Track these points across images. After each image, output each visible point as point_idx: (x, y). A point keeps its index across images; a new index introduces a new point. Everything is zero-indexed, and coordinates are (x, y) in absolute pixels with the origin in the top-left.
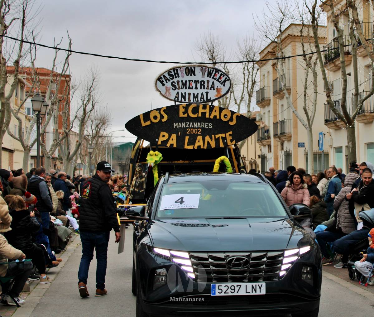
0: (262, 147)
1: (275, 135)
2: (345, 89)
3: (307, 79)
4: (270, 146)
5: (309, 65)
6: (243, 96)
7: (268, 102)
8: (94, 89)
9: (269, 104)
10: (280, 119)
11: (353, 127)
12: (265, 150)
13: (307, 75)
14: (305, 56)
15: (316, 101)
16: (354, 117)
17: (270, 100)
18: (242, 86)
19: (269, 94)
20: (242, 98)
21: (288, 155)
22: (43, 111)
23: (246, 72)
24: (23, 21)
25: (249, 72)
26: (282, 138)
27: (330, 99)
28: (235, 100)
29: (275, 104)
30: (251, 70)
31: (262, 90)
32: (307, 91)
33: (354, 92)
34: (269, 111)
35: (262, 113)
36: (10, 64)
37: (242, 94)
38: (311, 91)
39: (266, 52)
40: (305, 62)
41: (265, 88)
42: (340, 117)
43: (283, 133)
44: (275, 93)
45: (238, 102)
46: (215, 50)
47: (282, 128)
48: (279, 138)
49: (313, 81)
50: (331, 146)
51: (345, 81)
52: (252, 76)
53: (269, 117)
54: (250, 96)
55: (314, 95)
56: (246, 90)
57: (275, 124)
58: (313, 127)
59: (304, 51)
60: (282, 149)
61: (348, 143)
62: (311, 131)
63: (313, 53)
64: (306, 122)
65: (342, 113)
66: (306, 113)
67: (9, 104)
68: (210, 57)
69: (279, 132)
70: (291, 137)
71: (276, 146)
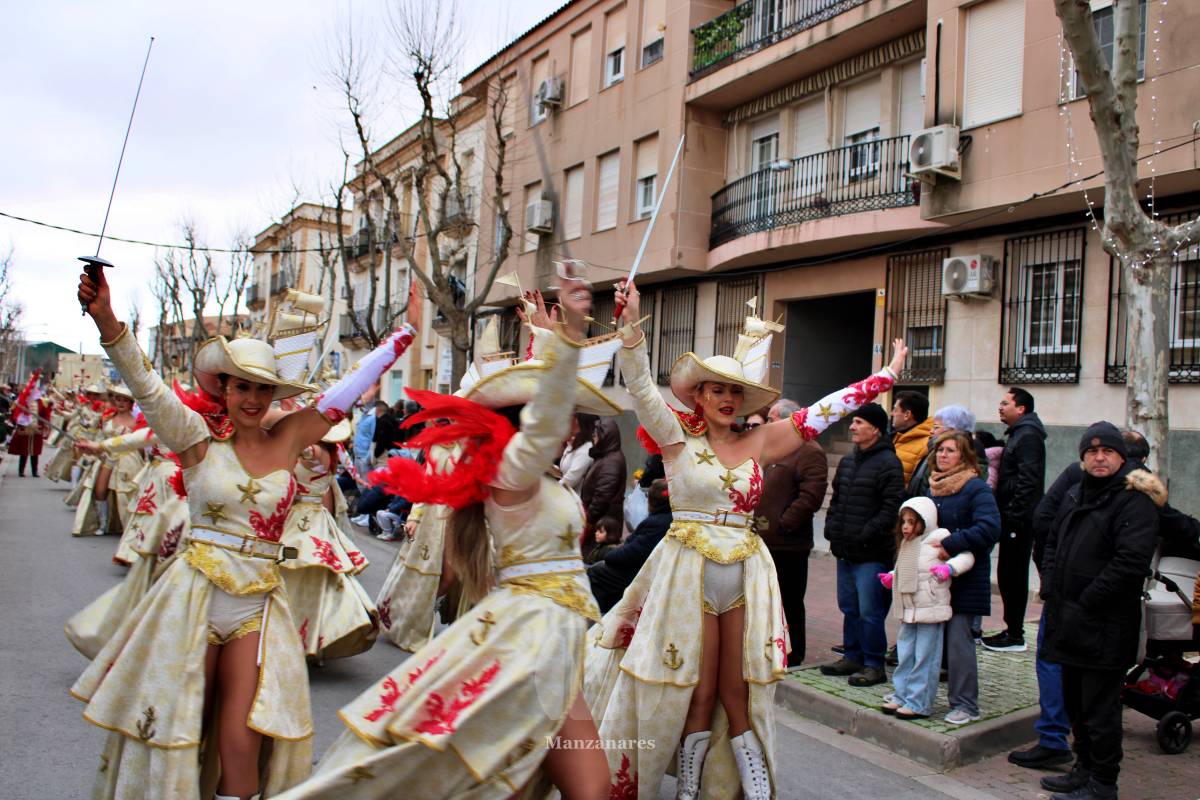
2: (372, 300)
3: (322, 281)
5: (326, 263)
6: (230, 294)
7: (261, 304)
8: (12, 264)
9: (262, 307)
13: (323, 276)
14: (321, 250)
15: (331, 309)
17: (264, 302)
18: (229, 279)
19: (265, 293)
20: (227, 296)
23: (236, 261)
25: (240, 262)
28: (218, 299)
29: (271, 306)
30: (243, 259)
31: (255, 288)
33: (383, 303)
35: (252, 318)
37: (229, 289)
39: (261, 239)
40: (321, 258)
41: (260, 286)
42: (364, 335)
44: (273, 293)
45: (222, 302)
46: (196, 228)
49: (330, 284)
51: (374, 290)
52: (244, 268)
54: (239, 294)
56: (233, 286)
59: (321, 244)
63: (332, 249)
65: (366, 330)
68: (188, 236)
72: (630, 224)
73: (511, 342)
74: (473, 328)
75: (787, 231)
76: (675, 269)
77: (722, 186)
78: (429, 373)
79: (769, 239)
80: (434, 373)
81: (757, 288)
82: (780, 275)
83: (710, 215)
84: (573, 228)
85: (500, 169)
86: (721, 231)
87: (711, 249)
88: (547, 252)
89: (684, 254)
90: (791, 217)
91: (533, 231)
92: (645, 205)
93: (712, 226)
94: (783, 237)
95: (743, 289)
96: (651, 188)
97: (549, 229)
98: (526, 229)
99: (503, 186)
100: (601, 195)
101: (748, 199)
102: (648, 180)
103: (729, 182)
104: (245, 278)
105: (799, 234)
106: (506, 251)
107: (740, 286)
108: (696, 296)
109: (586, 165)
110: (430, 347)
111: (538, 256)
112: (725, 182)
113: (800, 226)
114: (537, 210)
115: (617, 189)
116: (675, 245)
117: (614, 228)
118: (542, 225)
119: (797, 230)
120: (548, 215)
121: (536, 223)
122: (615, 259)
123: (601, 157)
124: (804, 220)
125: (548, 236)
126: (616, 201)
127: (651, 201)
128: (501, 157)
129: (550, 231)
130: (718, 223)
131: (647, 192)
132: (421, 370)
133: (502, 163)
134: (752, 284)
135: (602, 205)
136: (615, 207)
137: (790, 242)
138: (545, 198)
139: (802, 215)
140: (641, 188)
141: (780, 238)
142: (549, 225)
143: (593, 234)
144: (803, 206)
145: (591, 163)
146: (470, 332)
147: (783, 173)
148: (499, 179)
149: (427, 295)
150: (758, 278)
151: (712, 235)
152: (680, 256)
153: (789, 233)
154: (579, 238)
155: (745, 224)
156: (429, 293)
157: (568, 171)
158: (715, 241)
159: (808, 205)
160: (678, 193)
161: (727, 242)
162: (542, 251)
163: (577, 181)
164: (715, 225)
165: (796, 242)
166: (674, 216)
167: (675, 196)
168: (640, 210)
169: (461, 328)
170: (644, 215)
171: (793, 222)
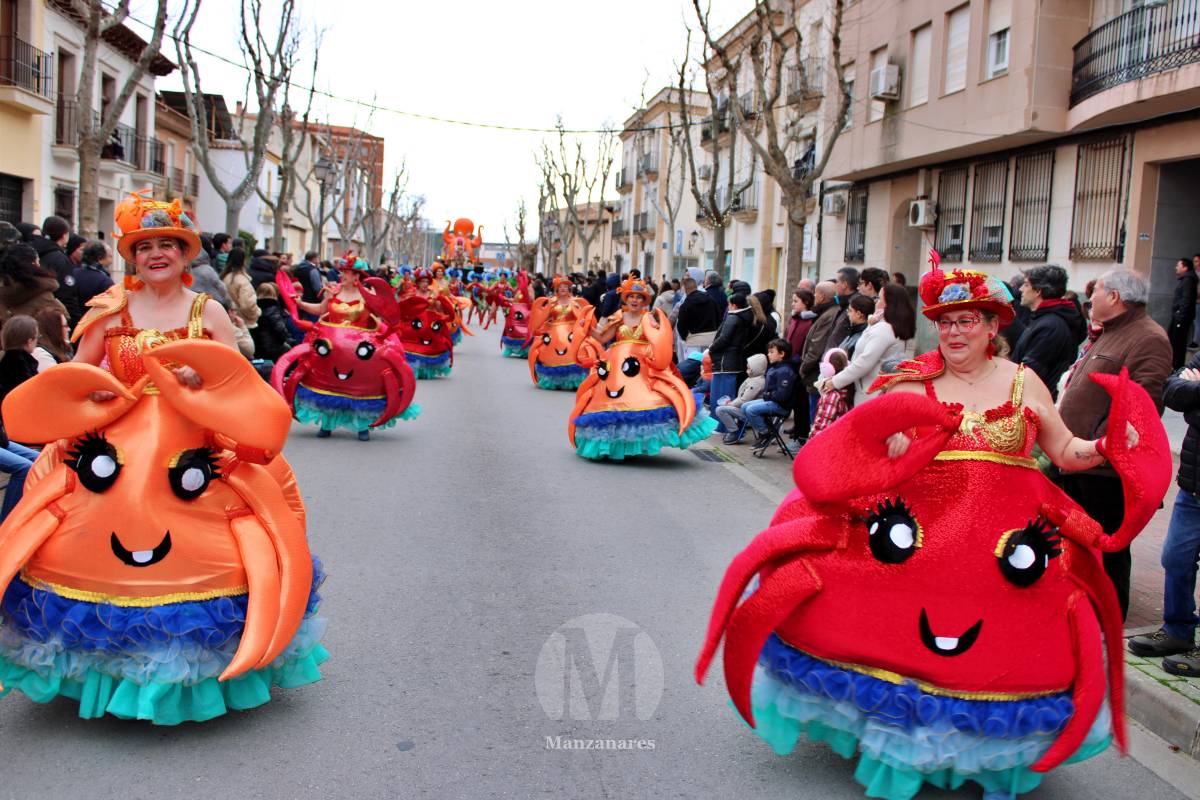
0: (619, 246)
1: (635, 231)
2: (715, 176)
3: (671, 161)
4: (628, 245)
5: (675, 141)
7: (630, 188)
9: (630, 190)
10: (643, 211)
11: (723, 226)
12: (622, 250)
13: (673, 154)
16: (725, 213)
17: (631, 185)
19: (632, 177)
20: (595, 180)
21: (649, 258)
22: (329, 179)
23: (602, 147)
24: (316, 63)
26: (643, 235)
27: (696, 188)
29: (639, 191)
30: (608, 145)
31: (624, 171)
32: (672, 176)
33: (727, 181)
34: (630, 200)
35: (622, 201)
36: (299, 118)
38: (675, 177)
39: (630, 123)
40: (670, 138)
41: (628, 169)
42: (708, 212)
43: (644, 229)
44: (639, 177)
45: (590, 185)
47: (645, 221)
48: (640, 234)
50: (702, 250)
51: (717, 166)
53: (629, 206)
54: (605, 177)
55: (679, 181)
57: (636, 217)
58: (676, 224)
59: (670, 123)
60: (643, 249)
61: (715, 246)
62: (672, 227)
64: (667, 216)
65: (710, 209)
66: (668, 205)
67: (293, 170)
69: (640, 228)
70: (654, 235)
71: (636, 245)
72: (979, 85)
73: (859, 216)
74: (821, 204)
75: (1160, 79)
76: (1030, 131)
77: (1085, 34)
78: (779, 250)
79: (1139, 90)
80: (784, 250)
81: (1124, 149)
82: (1153, 132)
83: (1071, 69)
84: (919, 92)
85: (837, 30)
86: (1083, 86)
87: (1070, 108)
88: (894, 122)
89: (1039, 112)
90: (1167, 61)
91: (878, 98)
92: (998, 60)
93: (1073, 81)
94: (1157, 86)
95: (1107, 151)
96: (1004, 43)
97: (895, 95)
98: (871, 97)
99: (841, 49)
100: (949, 55)
101: (1116, 45)
102: (1001, 34)
103: (1095, 27)
104: (610, 162)
105: (1176, 82)
106: (843, 118)
107: (1105, 148)
108: (1054, 162)
109: (934, 23)
110: (780, 225)
111: (883, 125)
112: (1090, 29)
113: (1177, 71)
114: (883, 77)
115: (966, 47)
116: (1029, 105)
117: (963, 90)
118: (888, 91)
119: (1174, 76)
120: (894, 80)
121: (881, 89)
122: (965, 124)
123: (950, 14)
124: (1183, 64)
125: (892, 103)
126: (965, 60)
127: (1004, 58)
128: (838, 17)
129: (897, 98)
130: (1080, 77)
131: (1000, 47)
132: (771, 249)
133: (839, 23)
134: (1119, 145)
135: (950, 66)
136: (964, 67)
137: (1165, 91)
138: (891, 62)
139: (1181, 58)
140: (993, 44)
141: (1153, 88)
142: (894, 91)
143: (940, 98)
144: (1183, 47)
145: (939, 21)
146: (818, 208)
147: (1159, 10)
148: (836, 41)
149: (763, 169)
150: (1126, 137)
151: (1073, 89)
152: (1035, 116)
153: (1163, 81)
154: (926, 103)
155: (1111, 75)
156: (767, 166)
157: (915, 32)
158: (1075, 98)
159: (1189, 45)
160: (1033, 47)
161: (1089, 97)
162: (888, 119)
163: (925, 40)
164: (1077, 80)
165: (1172, 91)
166: (1028, 72)
167: (1030, 50)
168: (992, 68)
169: (798, 202)
170: (996, 73)
171: (1169, 68)
